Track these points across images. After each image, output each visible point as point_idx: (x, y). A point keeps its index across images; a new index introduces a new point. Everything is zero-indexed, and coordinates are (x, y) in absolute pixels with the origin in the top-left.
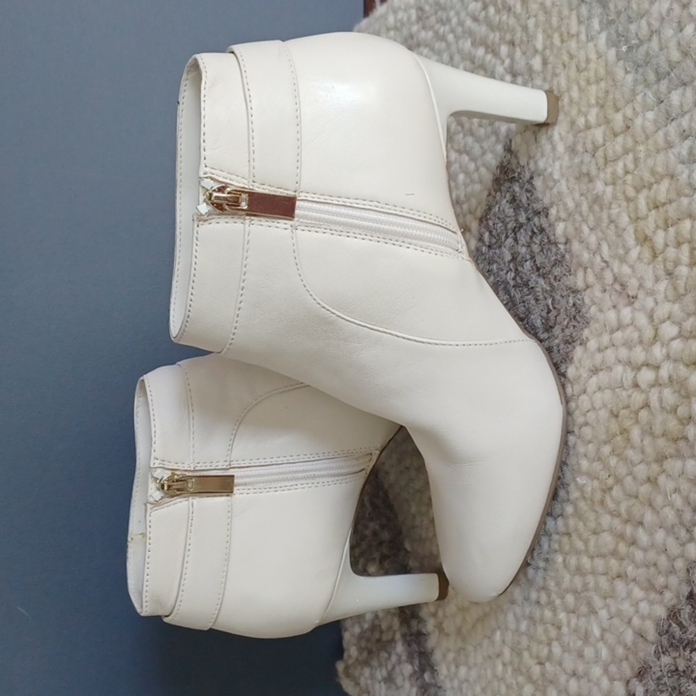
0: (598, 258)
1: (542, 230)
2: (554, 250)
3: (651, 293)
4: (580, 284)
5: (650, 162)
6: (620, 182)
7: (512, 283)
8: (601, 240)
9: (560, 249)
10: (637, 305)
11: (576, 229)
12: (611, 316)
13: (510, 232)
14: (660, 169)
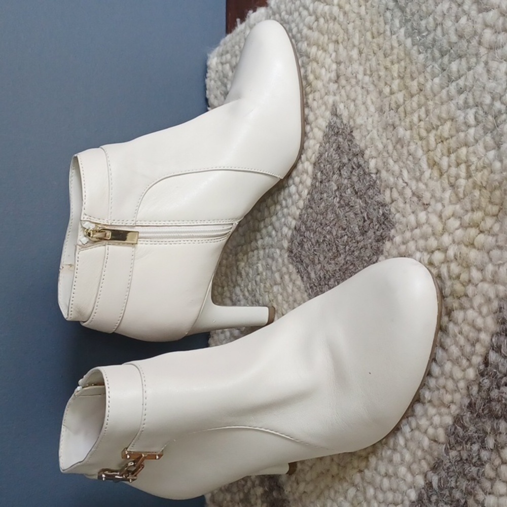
0: (401, 181)
1: (359, 166)
2: (368, 178)
3: (441, 200)
4: (388, 199)
5: (437, 111)
6: (416, 127)
7: (337, 205)
8: (402, 168)
9: (372, 177)
10: (430, 209)
11: (384, 163)
12: (412, 218)
13: (336, 170)
14: (444, 115)
